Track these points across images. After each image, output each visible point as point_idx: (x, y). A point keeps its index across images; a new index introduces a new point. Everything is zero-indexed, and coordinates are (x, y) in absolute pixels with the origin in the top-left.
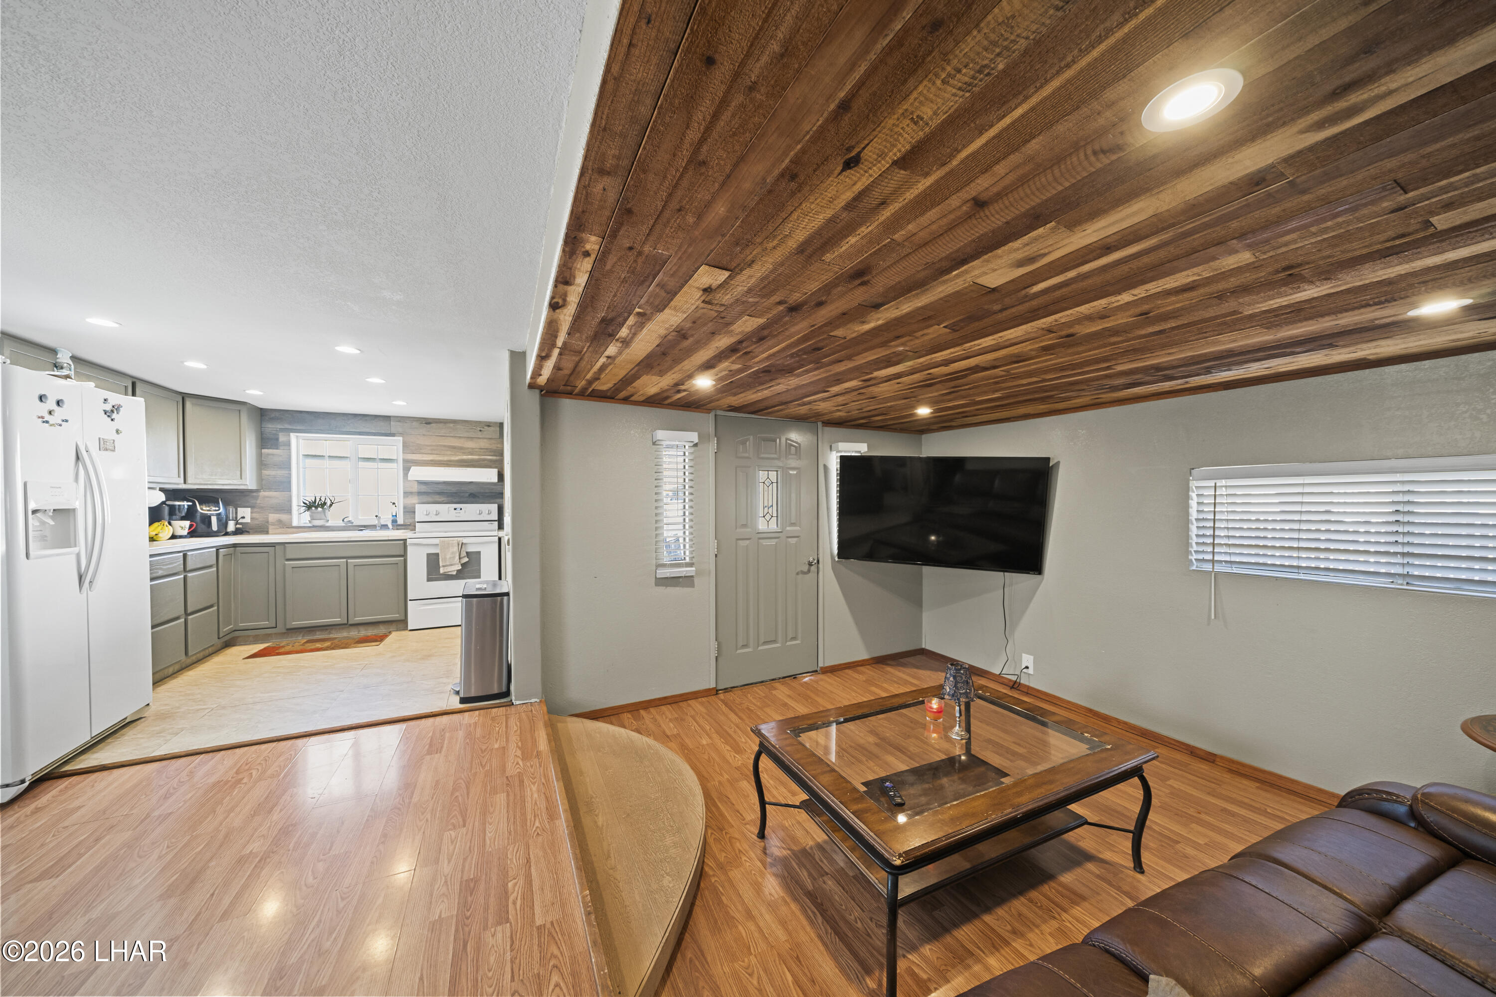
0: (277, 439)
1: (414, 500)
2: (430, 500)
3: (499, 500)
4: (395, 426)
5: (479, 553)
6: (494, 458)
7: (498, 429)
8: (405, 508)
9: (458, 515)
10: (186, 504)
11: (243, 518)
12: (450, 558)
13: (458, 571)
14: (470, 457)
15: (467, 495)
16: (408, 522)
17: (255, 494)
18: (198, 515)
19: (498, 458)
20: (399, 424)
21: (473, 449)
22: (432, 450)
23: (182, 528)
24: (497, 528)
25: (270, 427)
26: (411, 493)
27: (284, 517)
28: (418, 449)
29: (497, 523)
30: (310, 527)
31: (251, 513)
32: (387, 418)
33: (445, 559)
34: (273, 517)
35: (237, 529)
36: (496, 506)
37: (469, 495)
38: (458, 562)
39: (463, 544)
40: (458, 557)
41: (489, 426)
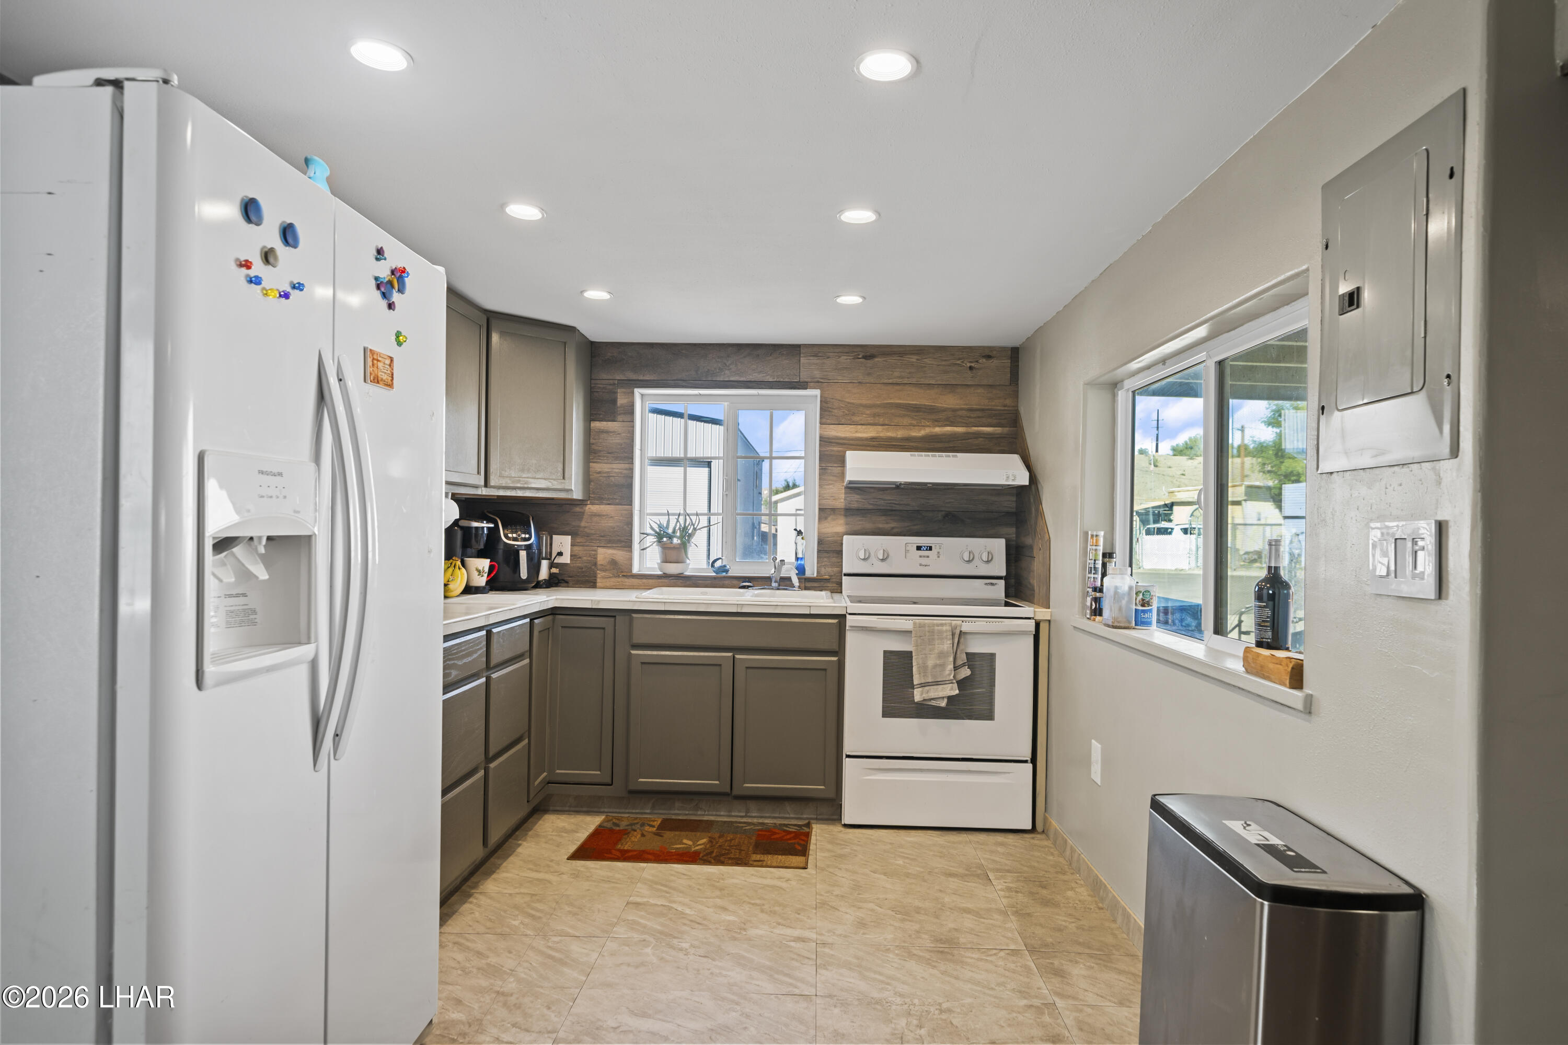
0: (614, 401)
1: (837, 526)
2: (869, 526)
3: (1017, 532)
4: (808, 367)
5: (992, 657)
6: (998, 430)
7: (1008, 362)
8: (820, 542)
9: (924, 561)
10: (485, 525)
11: (560, 554)
12: (935, 666)
13: (950, 698)
14: (948, 429)
15: (940, 516)
16: (828, 571)
17: (578, 509)
18: (501, 546)
19: (1006, 430)
20: (814, 360)
21: (954, 410)
22: (875, 415)
23: (479, 571)
24: (1004, 594)
25: (605, 377)
26: (834, 510)
27: (618, 554)
28: (849, 416)
29: (1003, 582)
30: (658, 577)
31: (572, 545)
32: (793, 350)
33: (924, 669)
34: (604, 554)
35: (551, 575)
36: (1002, 542)
37: (944, 517)
38: (952, 677)
39: (961, 631)
40: (951, 666)
41: (989, 357)
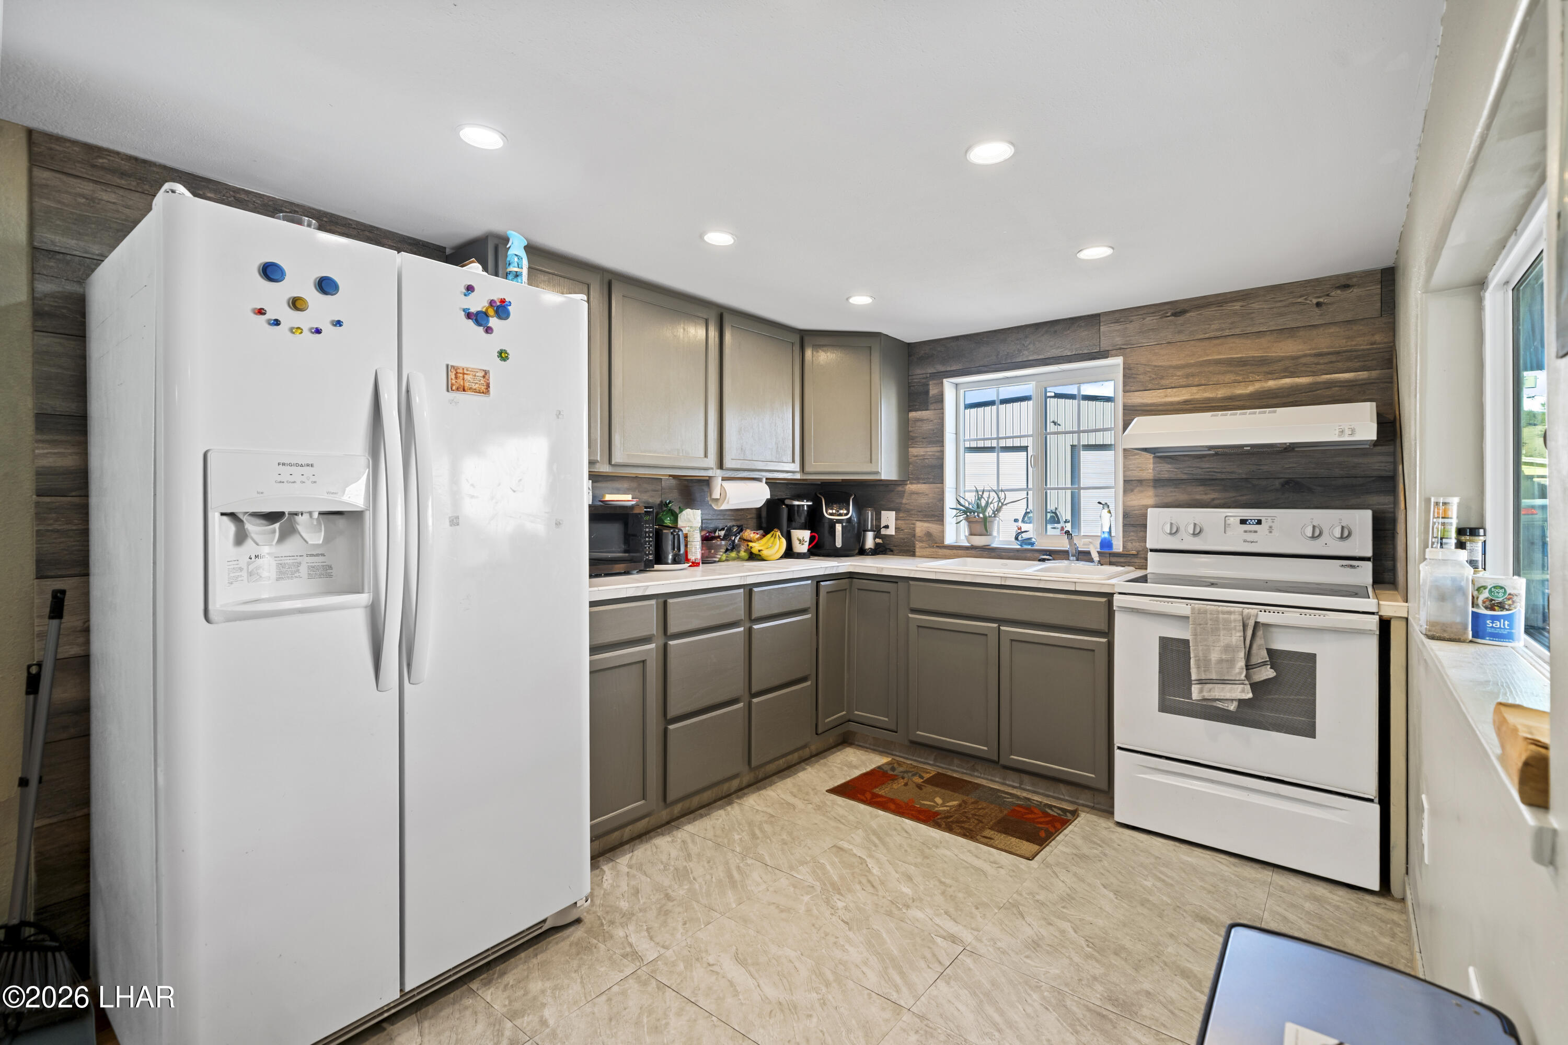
0: (927, 392)
1: (1145, 498)
2: (1183, 497)
3: (1382, 501)
4: (1109, 334)
5: (1310, 657)
6: (1363, 375)
7: (1376, 289)
8: (1126, 515)
9: (1250, 537)
10: (806, 503)
11: (887, 527)
12: (1220, 661)
13: (1241, 702)
14: (1288, 381)
15: (1277, 483)
16: (1133, 547)
17: (900, 488)
18: (827, 521)
19: (1374, 374)
20: (1117, 327)
21: (1294, 358)
22: (1187, 376)
23: (800, 540)
24: (1370, 580)
25: (919, 372)
26: (1141, 482)
27: (932, 527)
28: (1157, 379)
29: (1369, 565)
30: (967, 548)
31: (896, 519)
32: (1093, 320)
33: (1205, 663)
34: (921, 527)
35: (877, 545)
36: (1367, 515)
37: (1283, 485)
38: (1243, 677)
39: (1256, 623)
40: (1241, 664)
41: (1346, 287)
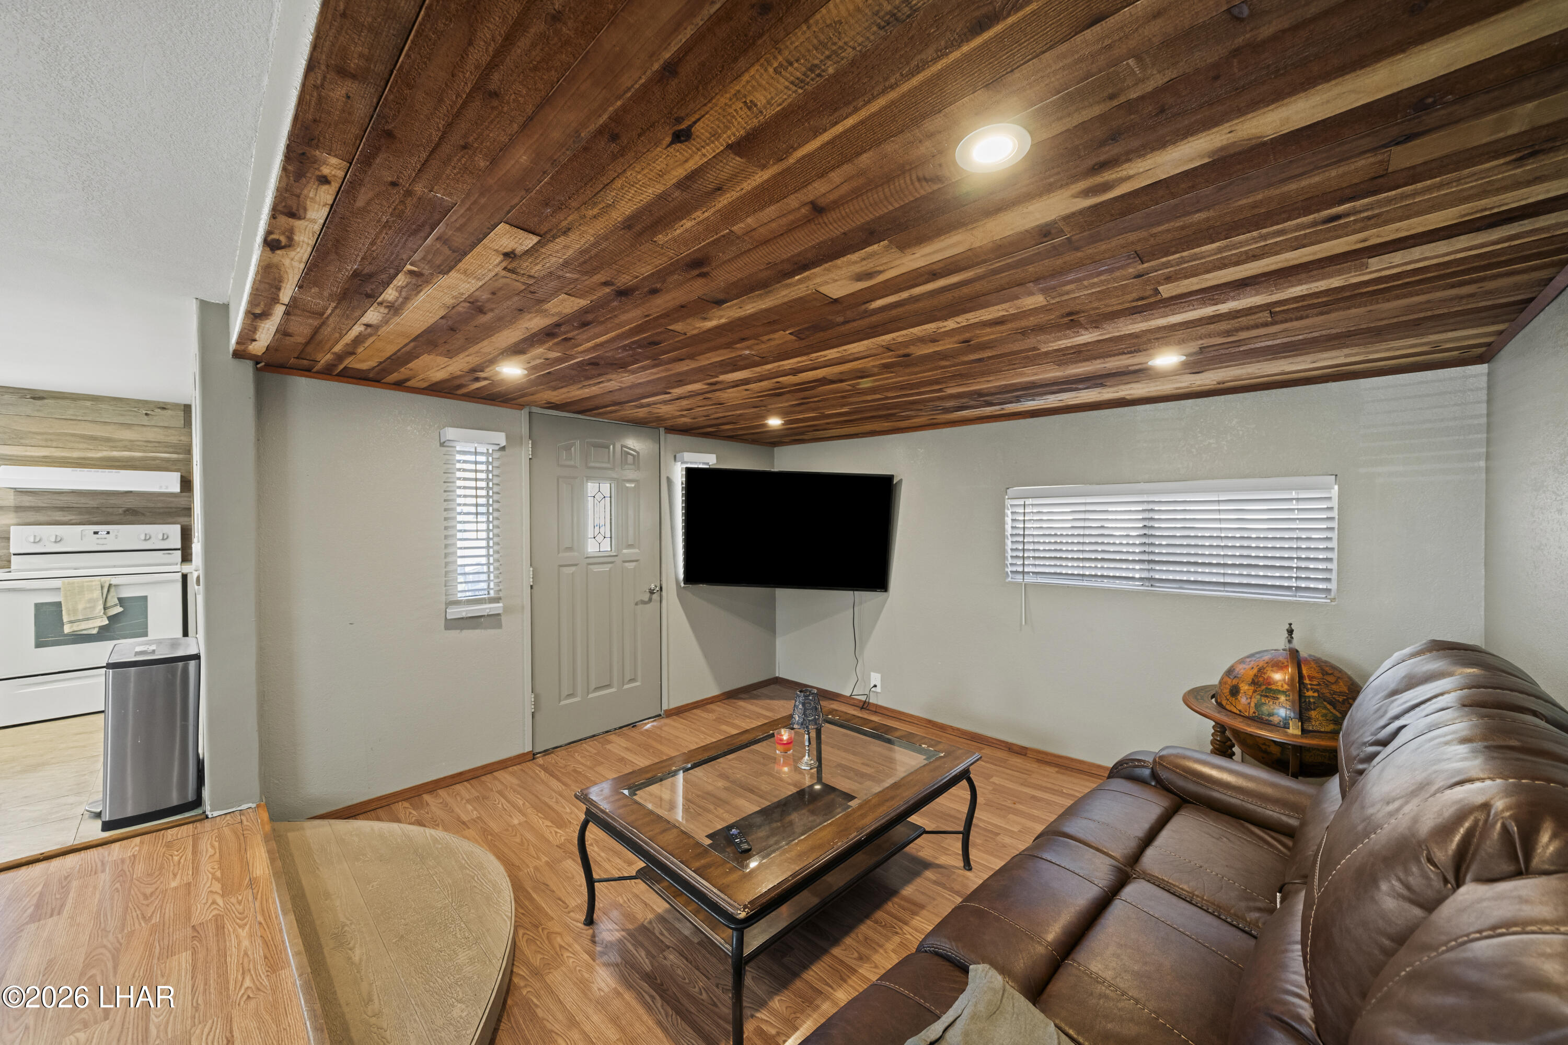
1: (6, 519)
2: (42, 519)
3: (184, 520)
5: (145, 598)
6: (175, 456)
7: (179, 413)
9: (100, 541)
12: (85, 608)
13: (101, 628)
14: (125, 454)
15: (121, 511)
19: (181, 456)
21: (131, 441)
22: (47, 440)
24: (180, 560)
26: (2, 508)
28: (15, 438)
29: (179, 552)
33: (74, 611)
36: (178, 528)
37: (125, 511)
38: (102, 613)
39: (110, 585)
40: (102, 607)
41: (164, 408)
